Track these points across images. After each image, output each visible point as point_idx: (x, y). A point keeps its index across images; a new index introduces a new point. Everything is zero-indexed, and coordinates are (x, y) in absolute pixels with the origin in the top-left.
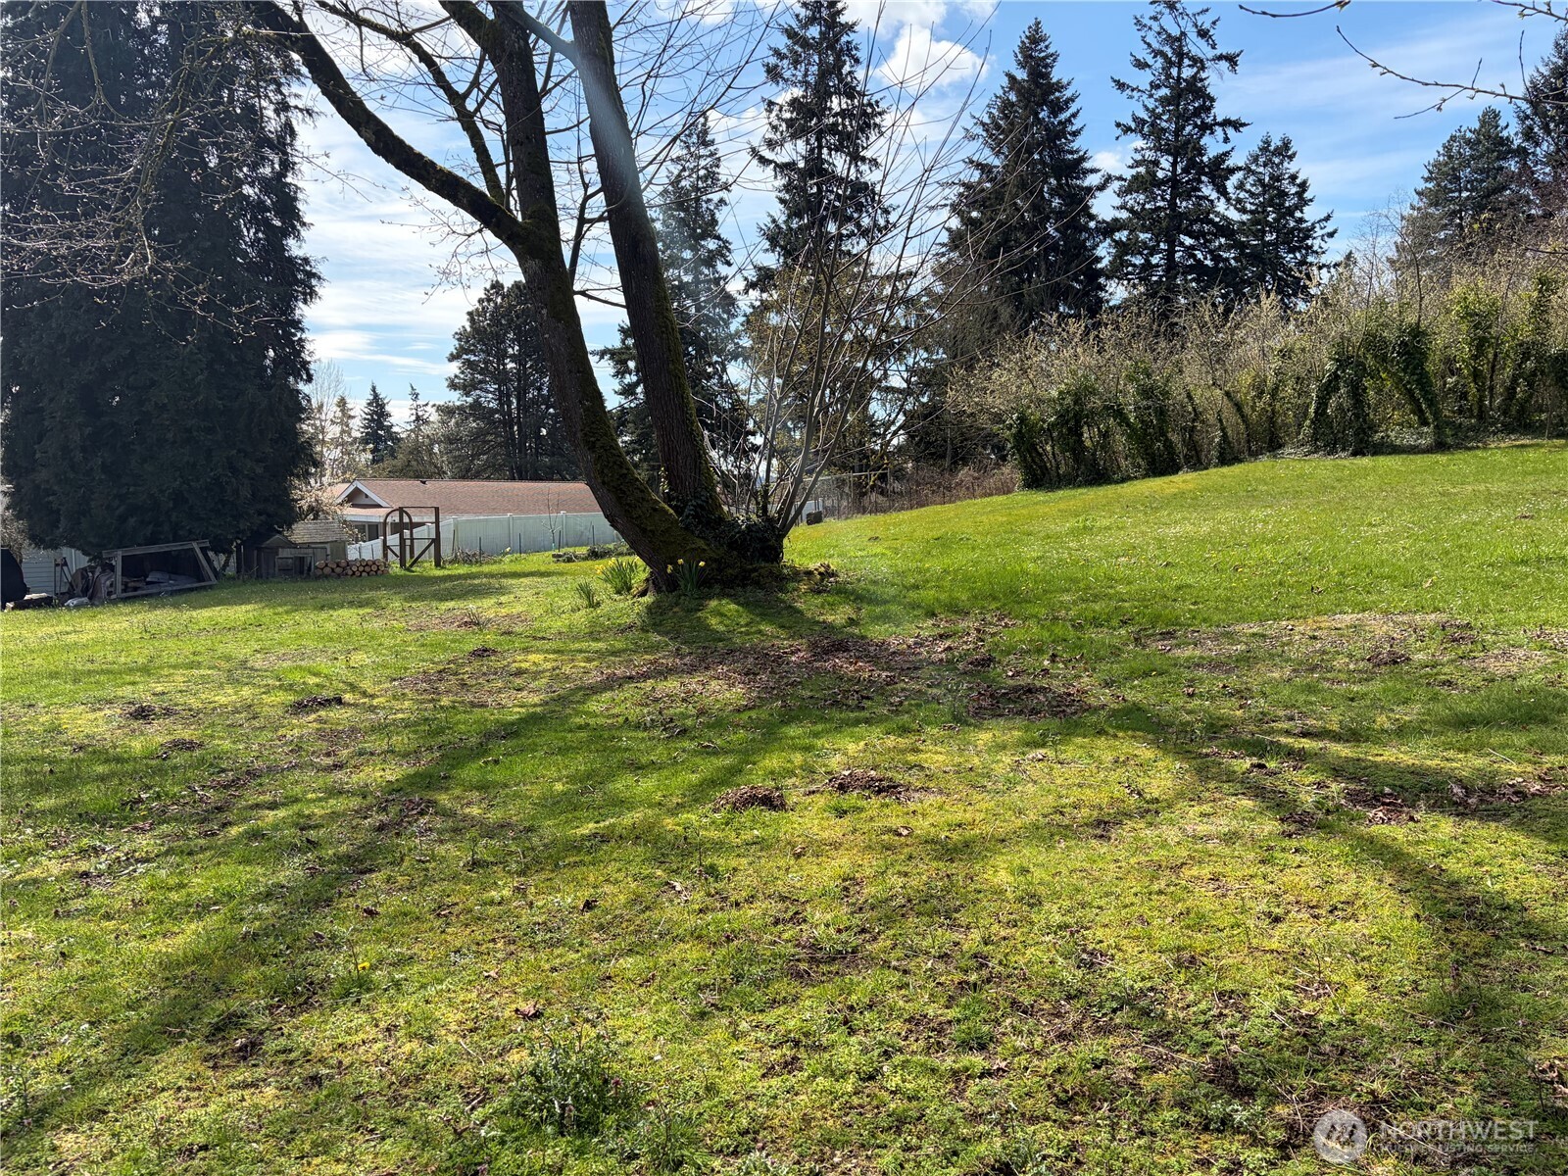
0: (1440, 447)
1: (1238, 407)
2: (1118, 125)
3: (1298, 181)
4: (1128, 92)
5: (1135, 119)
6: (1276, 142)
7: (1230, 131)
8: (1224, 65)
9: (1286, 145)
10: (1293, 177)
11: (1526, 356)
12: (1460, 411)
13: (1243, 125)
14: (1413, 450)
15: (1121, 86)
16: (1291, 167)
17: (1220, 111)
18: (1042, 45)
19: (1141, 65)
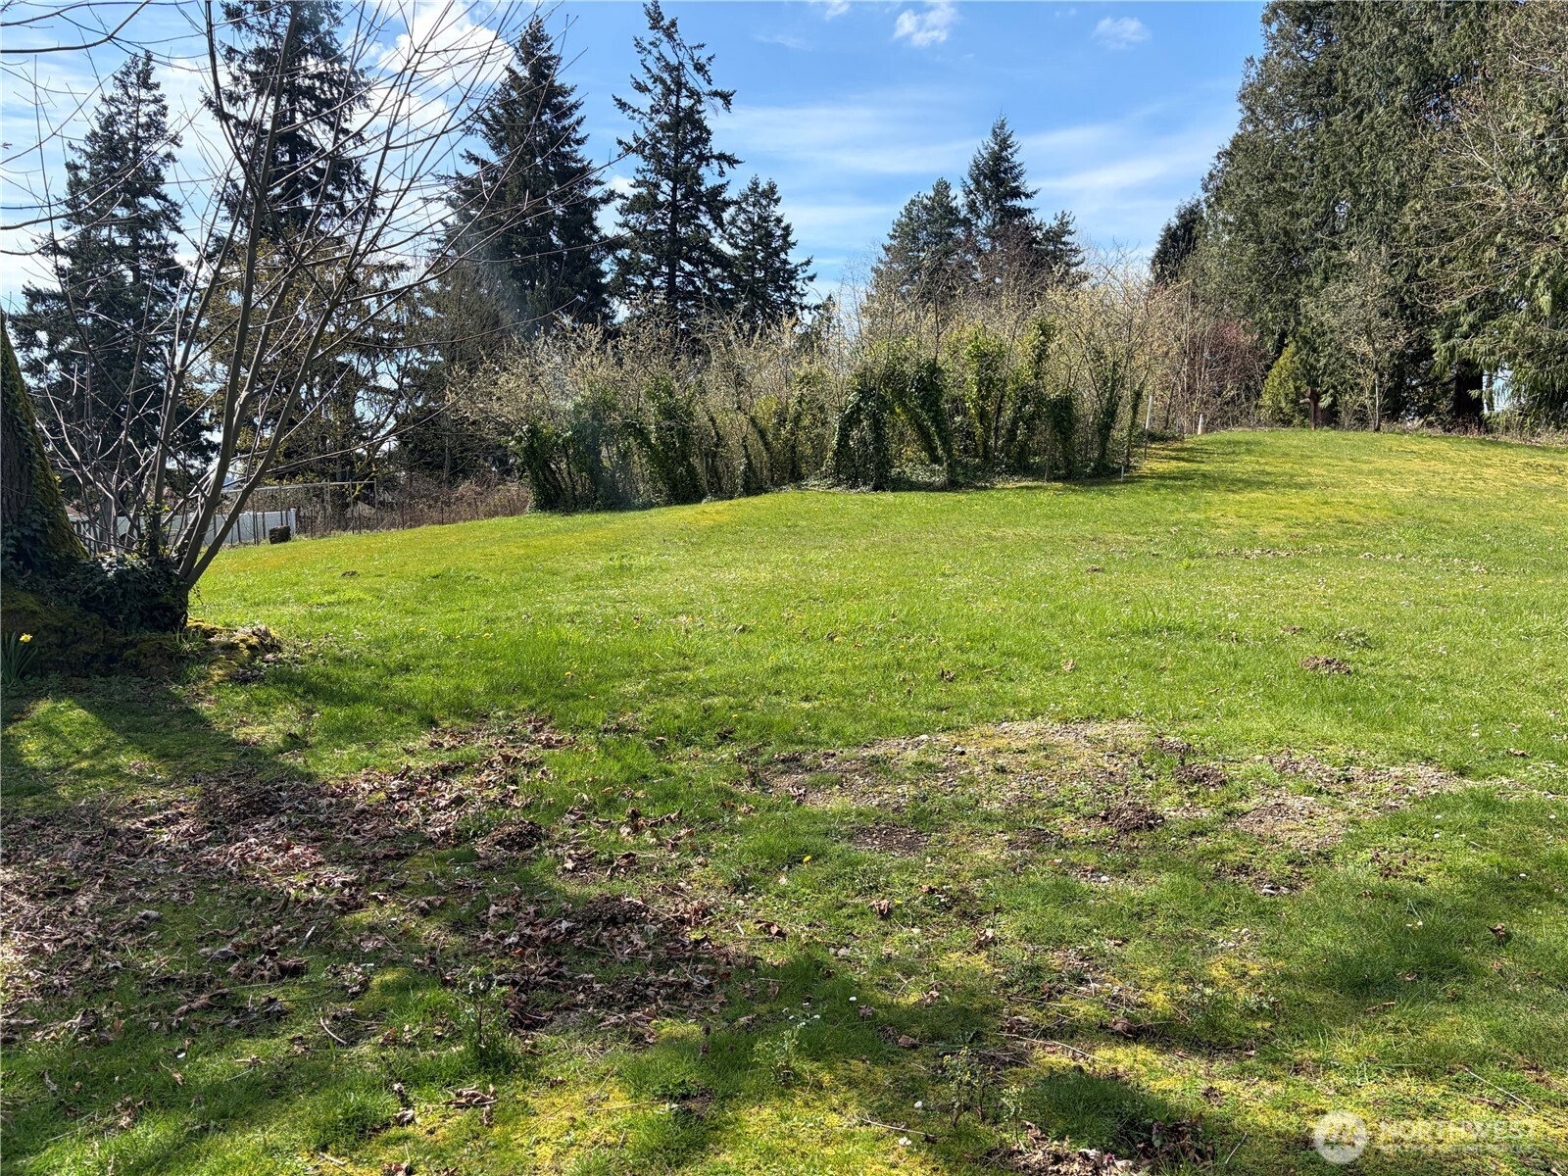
0: (952, 485)
1: (762, 434)
2: (620, 143)
3: (783, 225)
4: (630, 112)
5: (636, 139)
6: (763, 186)
7: (725, 165)
8: (719, 101)
9: (772, 189)
10: (779, 220)
11: (1025, 400)
12: (966, 450)
13: (737, 162)
14: (928, 487)
15: (623, 105)
16: (778, 211)
17: (716, 145)
18: (545, 45)
19: (641, 88)
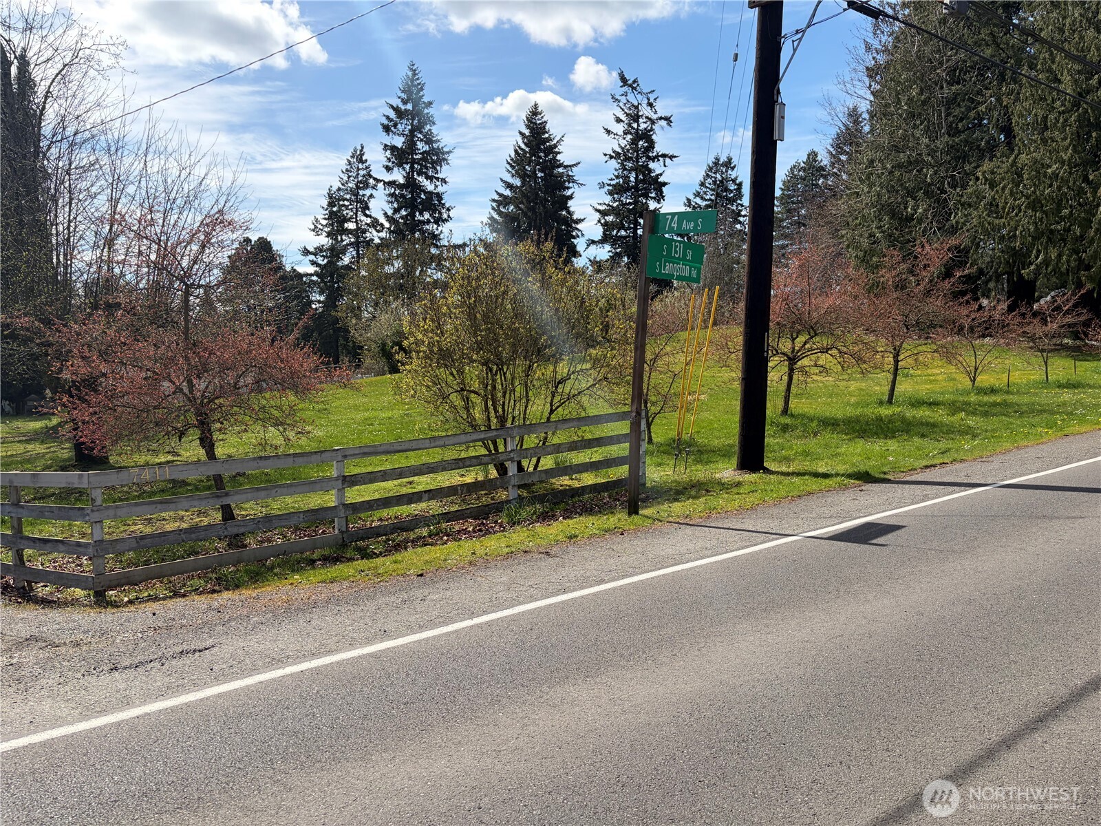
2: (605, 155)
3: (737, 182)
4: (612, 136)
5: (614, 152)
6: (723, 159)
7: (668, 160)
8: (663, 123)
9: (730, 160)
10: (734, 181)
13: (675, 157)
15: (608, 132)
16: (733, 174)
17: (659, 148)
18: (540, 116)
19: (619, 120)
